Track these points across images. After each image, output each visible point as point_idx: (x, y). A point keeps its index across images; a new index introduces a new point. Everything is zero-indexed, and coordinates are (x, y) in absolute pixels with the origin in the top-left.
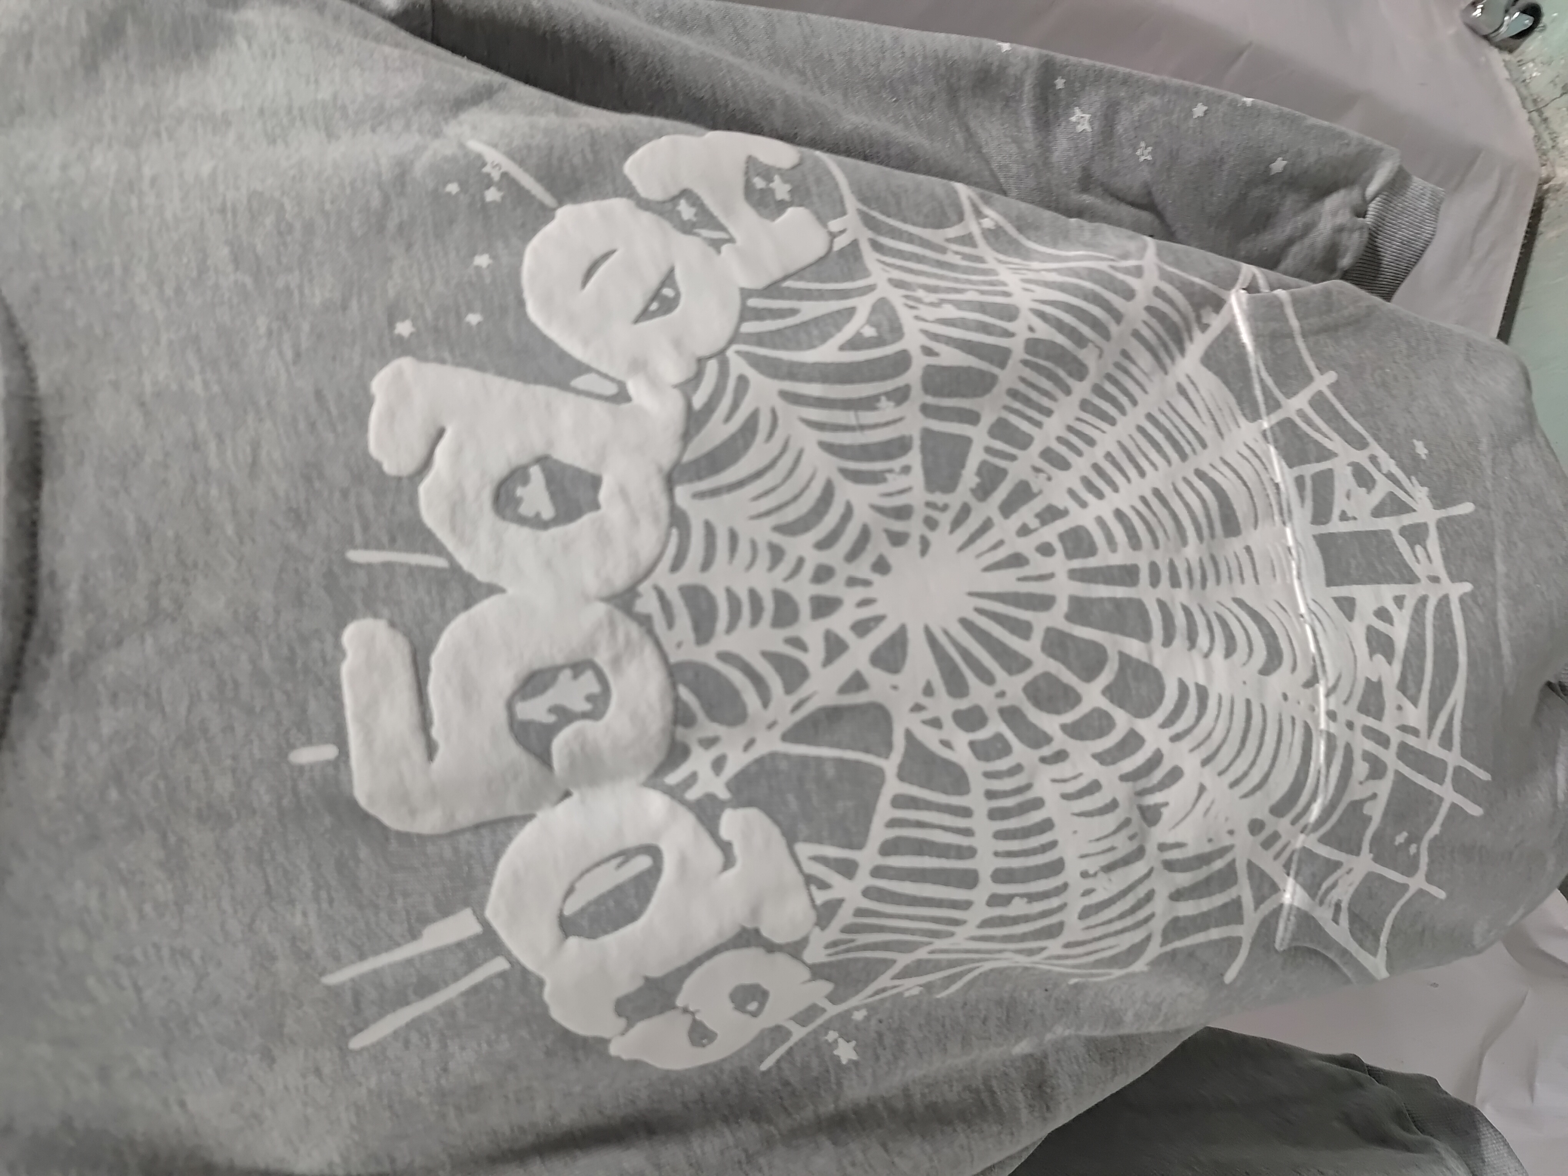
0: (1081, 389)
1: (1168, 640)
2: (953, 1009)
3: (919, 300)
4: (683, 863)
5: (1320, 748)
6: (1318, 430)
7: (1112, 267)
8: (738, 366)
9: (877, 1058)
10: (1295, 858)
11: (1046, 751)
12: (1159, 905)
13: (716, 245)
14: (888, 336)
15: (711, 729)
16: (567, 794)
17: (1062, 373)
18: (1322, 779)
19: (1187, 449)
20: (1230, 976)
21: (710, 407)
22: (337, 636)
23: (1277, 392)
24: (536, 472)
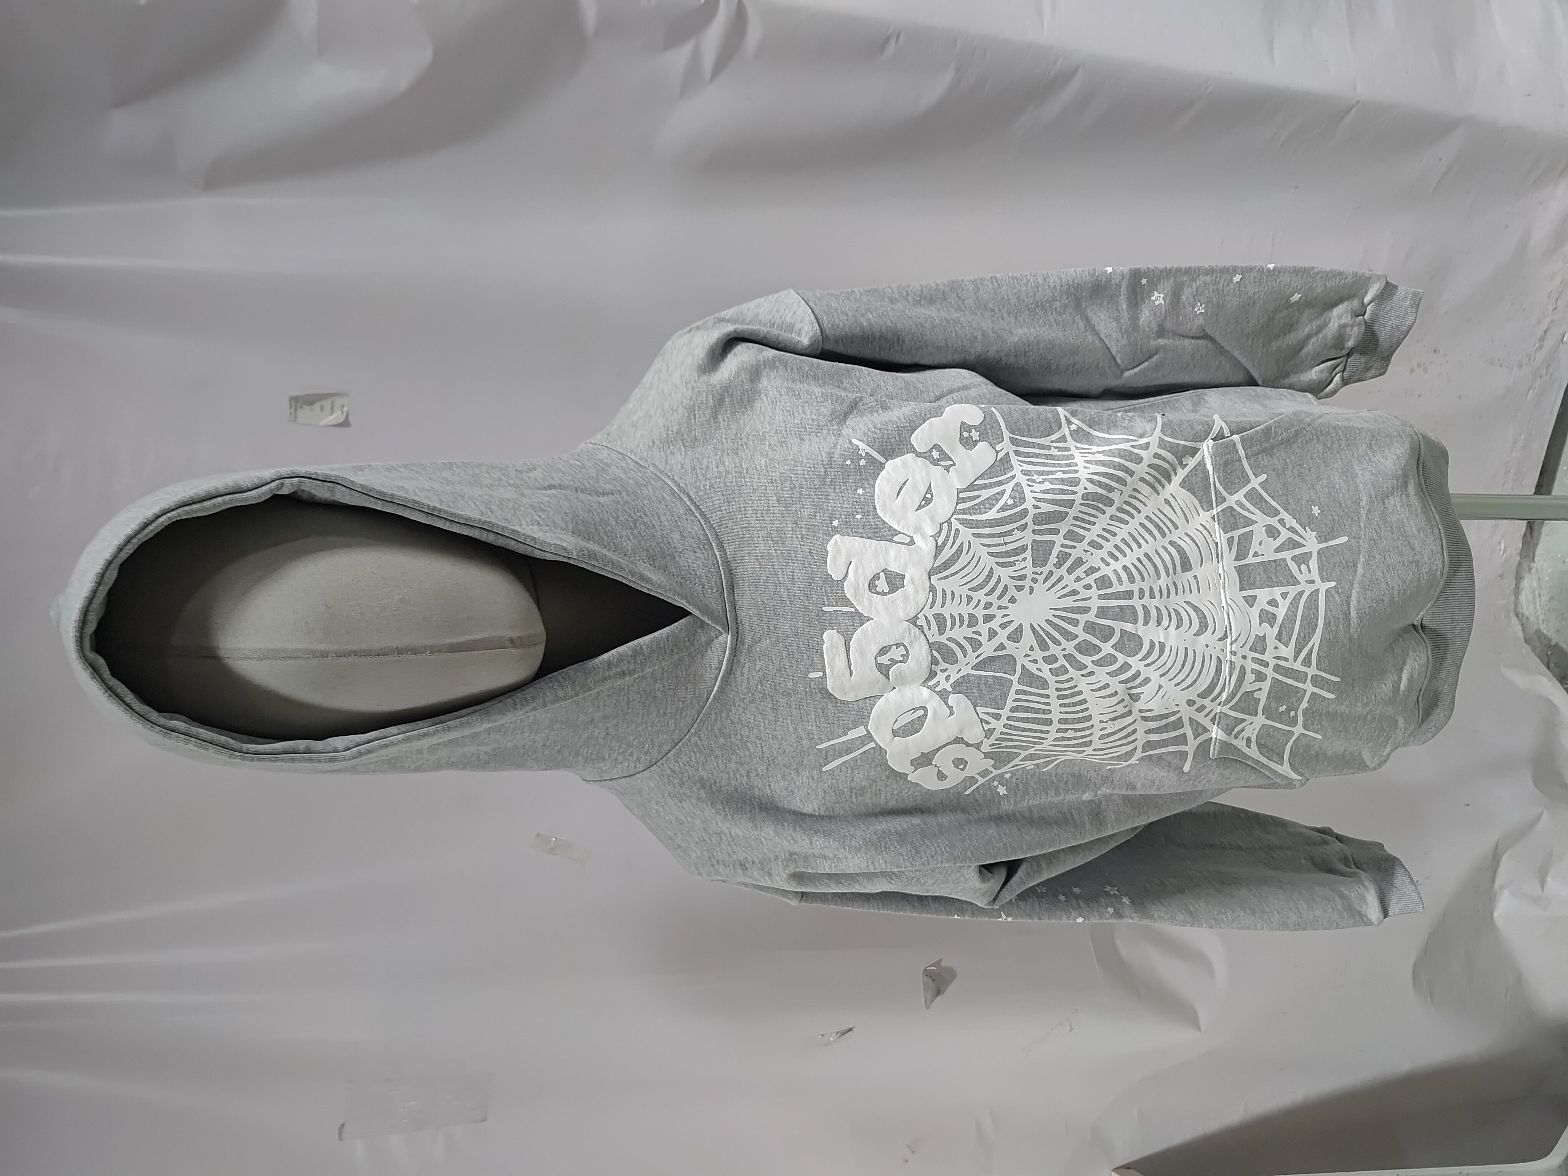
0: (1110, 511)
1: (1146, 623)
2: (1051, 776)
3: (1034, 481)
4: (935, 712)
5: (1226, 668)
6: (1248, 510)
7: (1132, 446)
8: (956, 524)
9: (1016, 794)
10: (1217, 716)
11: (1084, 672)
12: (1140, 735)
13: (947, 468)
14: (1018, 503)
15: (946, 666)
16: (894, 688)
17: (1100, 505)
18: (1227, 682)
19: (1167, 531)
20: (1186, 769)
21: (944, 544)
22: (822, 636)
23: (1224, 493)
24: (882, 574)
